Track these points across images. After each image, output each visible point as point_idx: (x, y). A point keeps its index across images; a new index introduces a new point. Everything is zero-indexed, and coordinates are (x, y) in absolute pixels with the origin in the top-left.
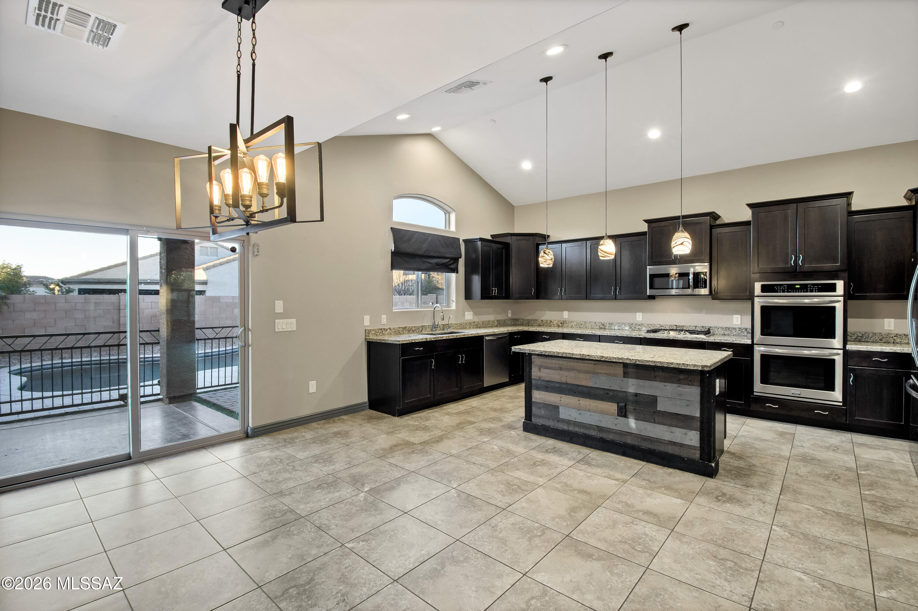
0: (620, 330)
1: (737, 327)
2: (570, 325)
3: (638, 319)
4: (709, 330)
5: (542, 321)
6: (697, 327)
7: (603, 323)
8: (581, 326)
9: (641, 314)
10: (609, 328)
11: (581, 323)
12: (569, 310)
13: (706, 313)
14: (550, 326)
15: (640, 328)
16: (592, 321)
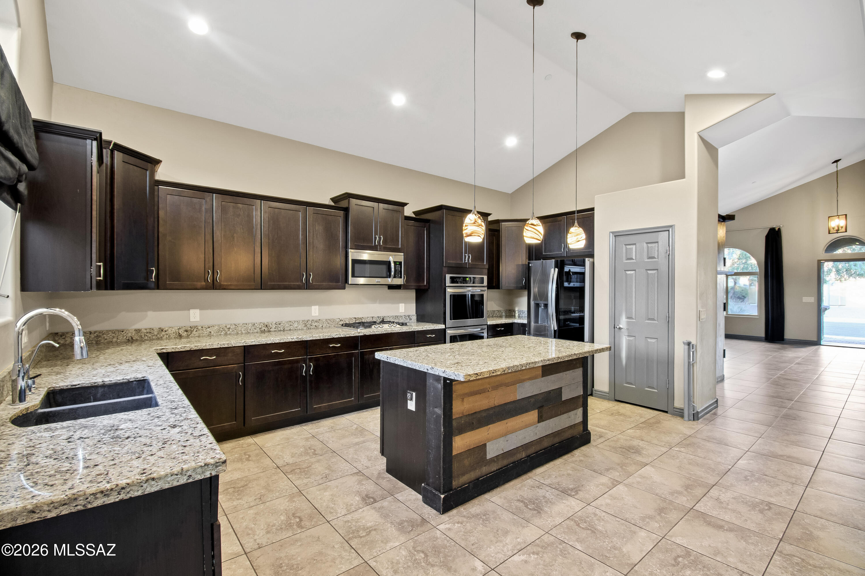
0: (292, 331)
1: (402, 314)
2: (206, 332)
3: (313, 314)
4: (383, 319)
5: (138, 331)
6: (374, 318)
7: (266, 324)
8: (229, 332)
9: (317, 307)
10: (276, 329)
11: (228, 326)
12: (202, 308)
13: (379, 303)
14: (158, 339)
15: (317, 325)
16: (247, 322)
